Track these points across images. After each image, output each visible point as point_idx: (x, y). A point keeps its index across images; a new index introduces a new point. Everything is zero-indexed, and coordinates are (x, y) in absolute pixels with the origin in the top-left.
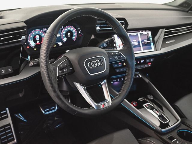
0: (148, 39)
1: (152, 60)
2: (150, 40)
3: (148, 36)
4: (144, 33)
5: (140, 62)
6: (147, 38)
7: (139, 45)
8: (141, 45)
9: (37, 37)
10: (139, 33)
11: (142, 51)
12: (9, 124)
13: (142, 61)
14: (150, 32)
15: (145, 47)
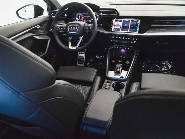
0: (137, 25)
1: (137, 39)
2: (137, 26)
3: (137, 23)
4: (135, 20)
5: (128, 39)
6: (135, 24)
7: (128, 28)
8: (129, 28)
9: (79, 16)
10: (131, 20)
11: (129, 32)
12: (83, 57)
13: (129, 39)
14: (140, 20)
15: (131, 29)
